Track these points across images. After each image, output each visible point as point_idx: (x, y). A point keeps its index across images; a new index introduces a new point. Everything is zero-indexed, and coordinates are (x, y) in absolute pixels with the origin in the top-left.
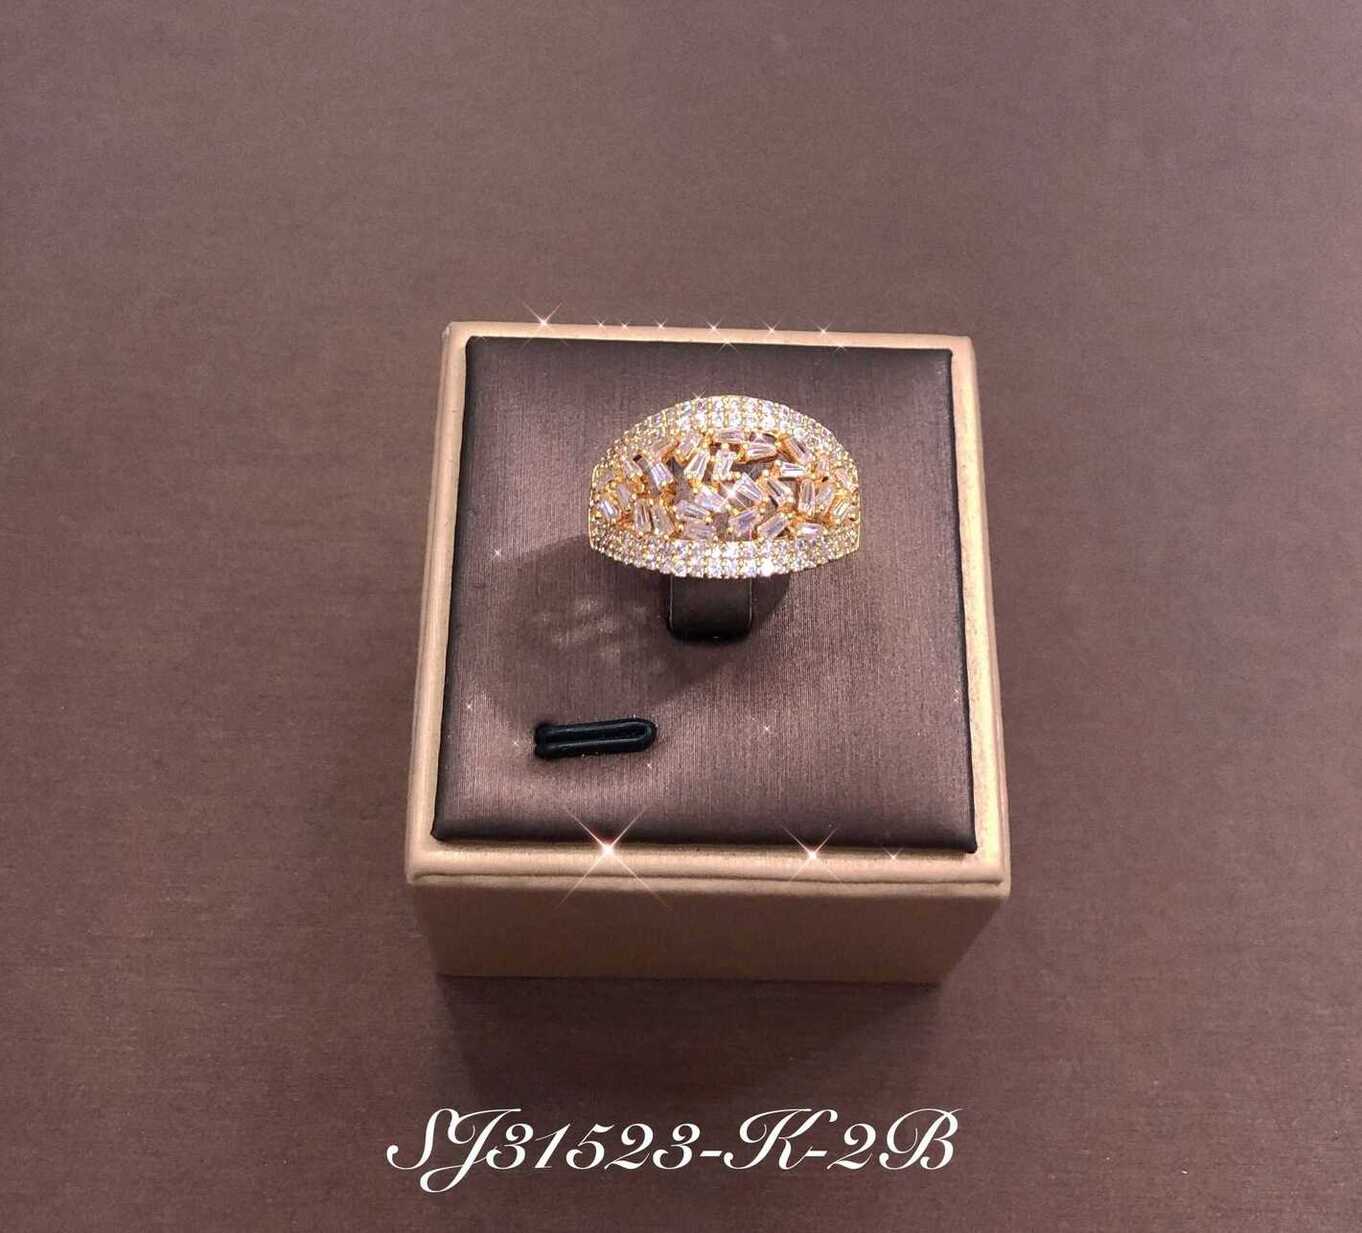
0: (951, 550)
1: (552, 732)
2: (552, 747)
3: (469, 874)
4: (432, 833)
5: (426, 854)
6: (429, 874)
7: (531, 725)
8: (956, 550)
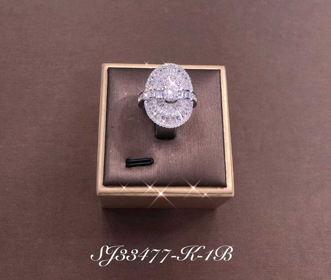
0: (221, 117)
1: (130, 161)
2: (130, 165)
3: (111, 193)
4: (103, 184)
5: (101, 189)
6: (102, 193)
7: (125, 160)
8: (222, 117)
